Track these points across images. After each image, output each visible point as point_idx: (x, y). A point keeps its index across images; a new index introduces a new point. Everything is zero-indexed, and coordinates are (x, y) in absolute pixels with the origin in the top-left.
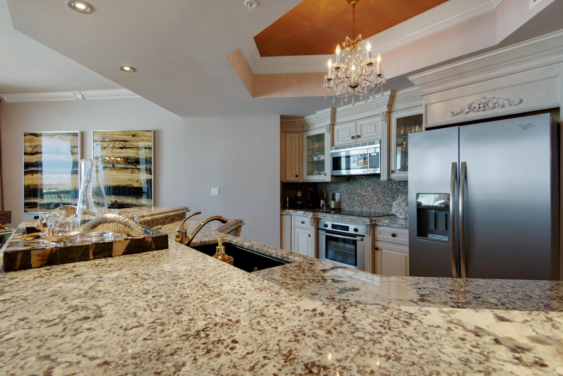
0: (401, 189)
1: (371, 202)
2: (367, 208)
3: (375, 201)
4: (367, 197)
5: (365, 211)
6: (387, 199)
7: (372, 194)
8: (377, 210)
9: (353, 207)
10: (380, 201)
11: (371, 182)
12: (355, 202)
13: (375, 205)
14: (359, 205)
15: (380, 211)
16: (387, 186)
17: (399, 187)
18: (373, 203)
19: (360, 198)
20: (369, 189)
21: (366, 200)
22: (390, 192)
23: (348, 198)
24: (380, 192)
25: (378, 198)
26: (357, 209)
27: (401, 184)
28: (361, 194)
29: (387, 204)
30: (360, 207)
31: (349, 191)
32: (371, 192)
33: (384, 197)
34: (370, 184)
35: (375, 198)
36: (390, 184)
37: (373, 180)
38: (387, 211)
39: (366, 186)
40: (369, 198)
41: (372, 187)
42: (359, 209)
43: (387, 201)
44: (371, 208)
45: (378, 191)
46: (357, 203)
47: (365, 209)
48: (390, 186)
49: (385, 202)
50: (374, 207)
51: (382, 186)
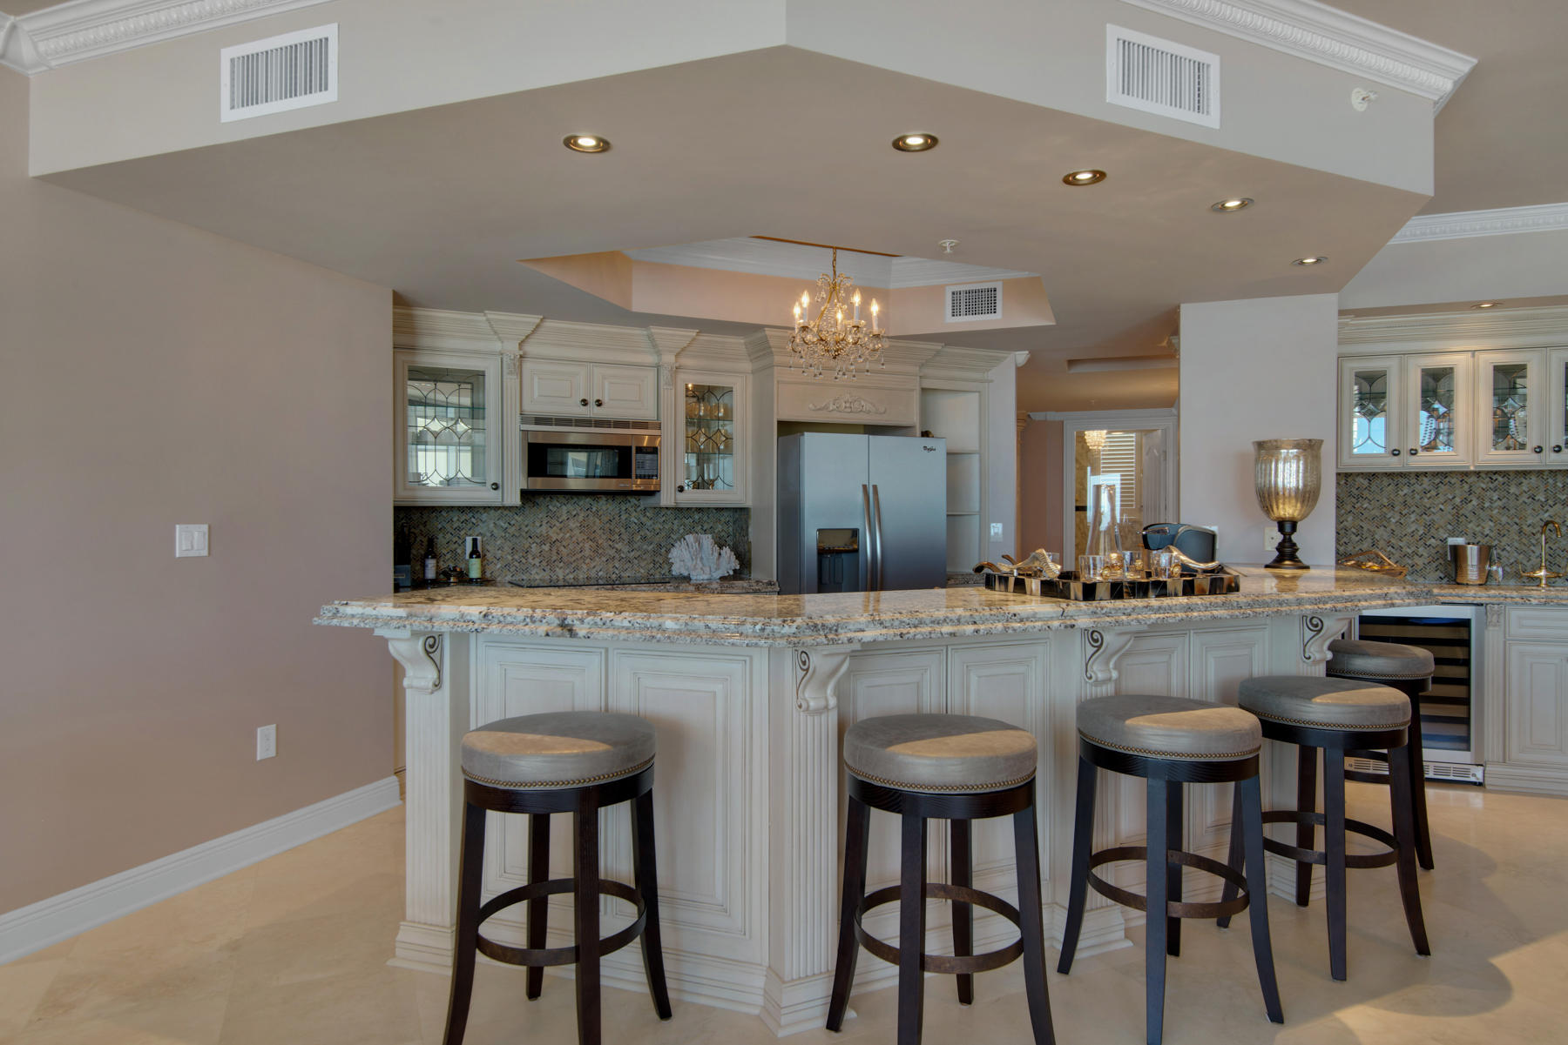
0: (649, 523)
1: (579, 556)
2: (567, 571)
3: (587, 553)
4: (564, 543)
5: (561, 577)
6: (617, 546)
7: (581, 537)
8: (593, 574)
9: (526, 570)
10: (600, 551)
11: (578, 508)
12: (530, 560)
13: (588, 561)
14: (544, 563)
15: (600, 574)
16: (617, 518)
17: (644, 519)
18: (584, 558)
19: (546, 548)
20: (573, 524)
21: (564, 551)
22: (623, 530)
23: (507, 549)
24: (600, 532)
25: (594, 545)
26: (537, 575)
27: (648, 514)
28: (548, 537)
29: (617, 556)
30: (548, 568)
31: (512, 530)
32: (577, 532)
33: (610, 543)
34: (574, 513)
35: (587, 546)
36: (623, 512)
37: (581, 503)
38: (617, 572)
39: (564, 517)
40: (571, 547)
41: (581, 518)
42: (543, 573)
43: (618, 551)
44: (576, 569)
45: (595, 528)
46: (537, 562)
47: (560, 574)
48: (623, 517)
49: (612, 552)
50: (585, 566)
51: (605, 519)
